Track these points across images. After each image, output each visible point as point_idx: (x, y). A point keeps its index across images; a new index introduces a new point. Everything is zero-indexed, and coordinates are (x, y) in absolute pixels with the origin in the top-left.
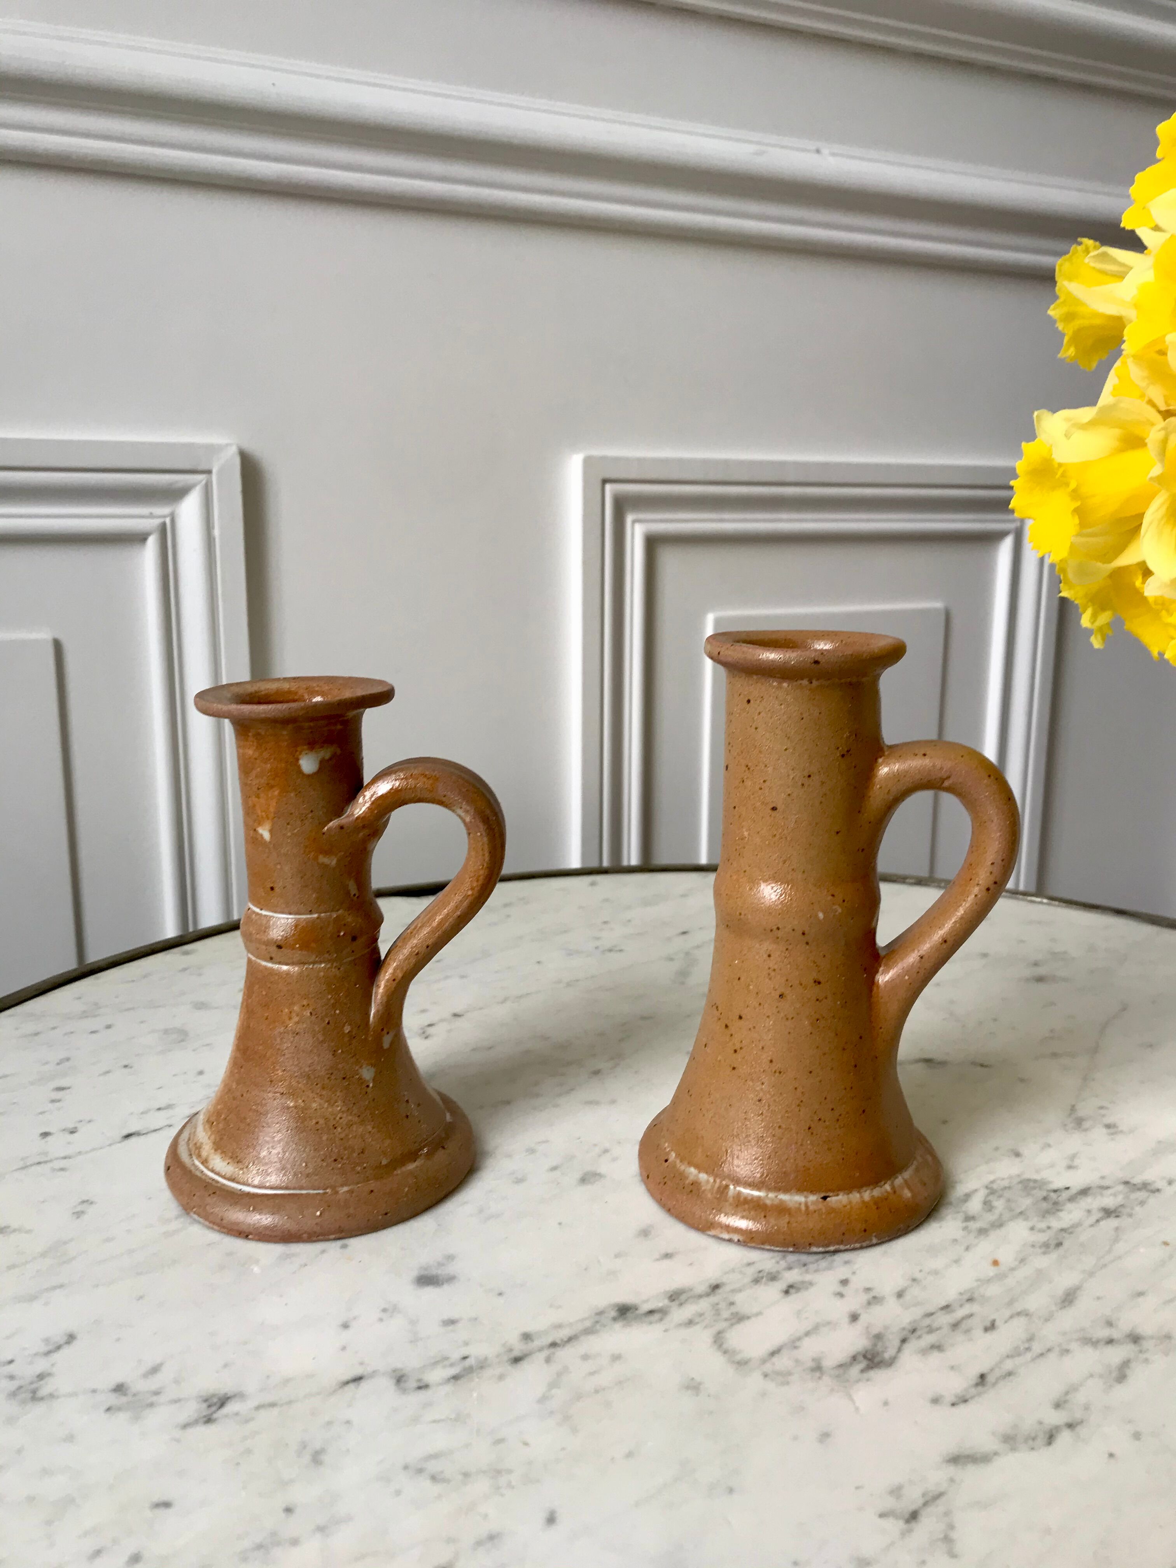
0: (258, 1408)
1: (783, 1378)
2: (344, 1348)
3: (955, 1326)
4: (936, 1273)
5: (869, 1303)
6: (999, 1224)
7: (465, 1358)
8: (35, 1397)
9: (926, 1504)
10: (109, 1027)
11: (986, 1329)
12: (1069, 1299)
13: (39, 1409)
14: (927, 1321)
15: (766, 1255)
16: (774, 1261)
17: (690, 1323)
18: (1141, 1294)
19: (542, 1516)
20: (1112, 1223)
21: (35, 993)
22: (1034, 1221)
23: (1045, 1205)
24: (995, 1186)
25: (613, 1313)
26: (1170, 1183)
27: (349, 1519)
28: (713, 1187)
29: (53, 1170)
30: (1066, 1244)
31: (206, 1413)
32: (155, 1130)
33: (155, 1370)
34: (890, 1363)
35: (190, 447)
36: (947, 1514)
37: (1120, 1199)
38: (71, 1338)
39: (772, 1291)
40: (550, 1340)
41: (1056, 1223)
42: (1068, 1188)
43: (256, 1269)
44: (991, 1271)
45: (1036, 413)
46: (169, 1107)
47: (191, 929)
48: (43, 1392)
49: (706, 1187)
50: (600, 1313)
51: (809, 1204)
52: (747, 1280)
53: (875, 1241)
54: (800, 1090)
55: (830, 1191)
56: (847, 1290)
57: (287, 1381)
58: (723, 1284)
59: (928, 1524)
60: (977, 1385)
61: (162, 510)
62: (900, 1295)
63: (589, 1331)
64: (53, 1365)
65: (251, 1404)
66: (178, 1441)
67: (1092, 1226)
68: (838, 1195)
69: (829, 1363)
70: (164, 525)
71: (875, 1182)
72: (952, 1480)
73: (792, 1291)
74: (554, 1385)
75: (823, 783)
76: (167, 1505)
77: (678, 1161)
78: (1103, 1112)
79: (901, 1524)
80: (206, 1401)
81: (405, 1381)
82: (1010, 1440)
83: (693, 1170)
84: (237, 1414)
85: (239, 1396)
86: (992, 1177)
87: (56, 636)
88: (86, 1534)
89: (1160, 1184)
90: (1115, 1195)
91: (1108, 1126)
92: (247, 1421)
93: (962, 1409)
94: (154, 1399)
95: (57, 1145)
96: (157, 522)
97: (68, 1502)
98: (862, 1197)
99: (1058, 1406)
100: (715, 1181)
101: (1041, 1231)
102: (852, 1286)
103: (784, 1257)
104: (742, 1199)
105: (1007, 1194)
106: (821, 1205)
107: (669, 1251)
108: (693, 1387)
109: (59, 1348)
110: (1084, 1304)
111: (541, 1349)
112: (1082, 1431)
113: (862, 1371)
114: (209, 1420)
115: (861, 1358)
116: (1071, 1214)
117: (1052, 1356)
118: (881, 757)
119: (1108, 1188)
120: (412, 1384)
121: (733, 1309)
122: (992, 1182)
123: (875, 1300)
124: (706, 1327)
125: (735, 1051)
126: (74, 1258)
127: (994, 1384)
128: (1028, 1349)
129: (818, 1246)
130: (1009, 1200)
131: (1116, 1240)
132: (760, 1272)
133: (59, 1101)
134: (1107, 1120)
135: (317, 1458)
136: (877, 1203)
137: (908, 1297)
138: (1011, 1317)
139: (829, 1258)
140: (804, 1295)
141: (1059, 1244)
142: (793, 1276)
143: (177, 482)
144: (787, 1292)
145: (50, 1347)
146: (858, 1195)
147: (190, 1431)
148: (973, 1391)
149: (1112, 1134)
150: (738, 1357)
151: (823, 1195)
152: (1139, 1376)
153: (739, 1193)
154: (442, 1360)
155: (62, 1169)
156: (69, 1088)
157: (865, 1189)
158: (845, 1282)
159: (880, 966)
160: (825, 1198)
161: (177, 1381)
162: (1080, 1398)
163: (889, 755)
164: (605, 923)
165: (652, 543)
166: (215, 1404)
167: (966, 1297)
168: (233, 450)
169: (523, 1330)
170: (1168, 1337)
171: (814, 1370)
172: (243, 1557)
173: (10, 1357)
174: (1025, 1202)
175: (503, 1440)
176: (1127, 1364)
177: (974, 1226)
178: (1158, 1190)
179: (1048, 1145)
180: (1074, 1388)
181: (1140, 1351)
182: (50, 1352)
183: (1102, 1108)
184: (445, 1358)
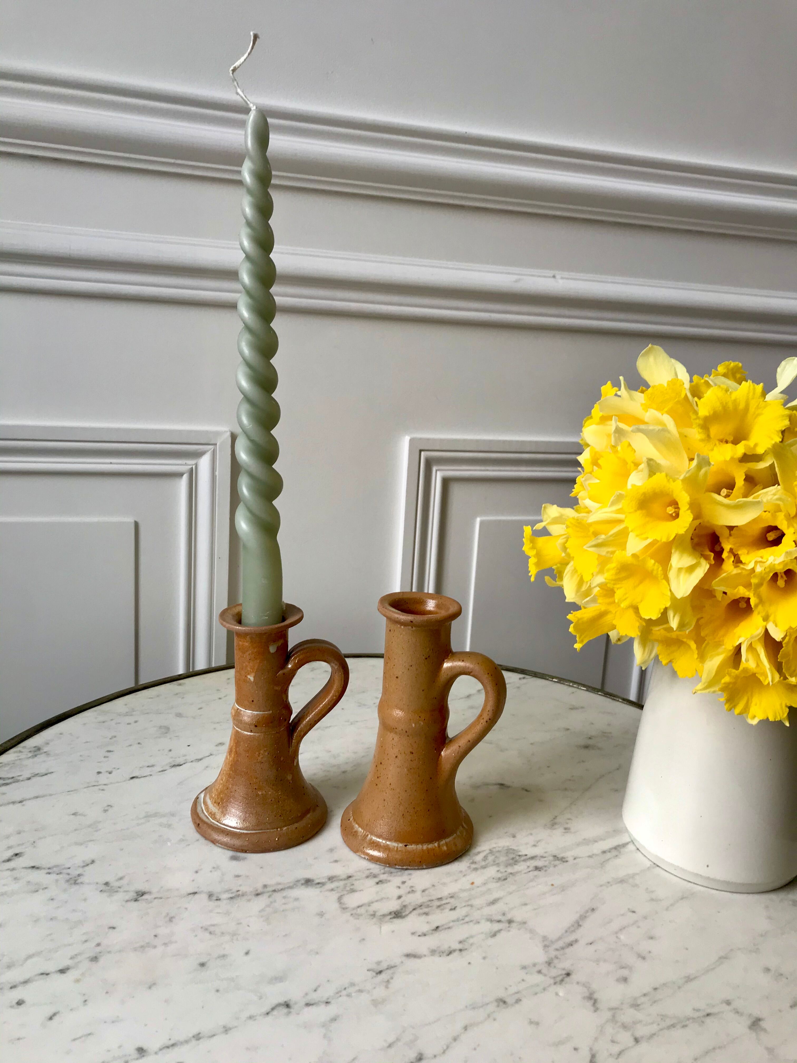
0: (155, 898)
1: (357, 916)
2: (193, 881)
3: (439, 907)
4: (444, 884)
5: (409, 893)
6: (484, 867)
7: (238, 891)
8: (75, 883)
9: (387, 969)
10: (136, 722)
11: (451, 910)
12: (494, 902)
13: (76, 887)
14: (429, 903)
15: (377, 866)
16: (379, 870)
17: (332, 890)
18: (526, 904)
19: (245, 951)
20: (536, 873)
22: (502, 869)
23: (511, 861)
24: (494, 850)
25: (303, 882)
26: (575, 859)
27: (176, 942)
28: (363, 834)
29: (100, 789)
30: (509, 879)
31: (136, 897)
32: (144, 777)
33: (121, 879)
34: (403, 917)
35: (207, 432)
36: (393, 973)
37: (546, 863)
38: (93, 862)
39: (373, 881)
40: (273, 889)
41: (510, 870)
42: (526, 855)
43: (169, 844)
44: (469, 886)
45: (543, 505)
46: (153, 766)
48: (79, 881)
49: (359, 834)
50: (298, 881)
51: (399, 847)
52: (365, 875)
53: (425, 866)
54: (401, 798)
55: (409, 843)
56: (403, 886)
57: (168, 890)
58: (353, 876)
59: (383, 976)
60: (433, 930)
61: (191, 462)
62: (423, 891)
63: (291, 888)
64: (85, 871)
65: (153, 896)
66: (123, 906)
67: (526, 873)
68: (412, 845)
69: (379, 913)
70: (192, 469)
71: (431, 842)
72: (402, 962)
73: (380, 883)
74: (268, 906)
75: (417, 669)
76: (114, 928)
77: (353, 821)
78: (568, 821)
79: (374, 974)
80: (136, 893)
81: (212, 897)
82: (433, 952)
83: (357, 826)
84: (146, 899)
85: (149, 893)
86: (495, 846)
87: (136, 520)
88: (84, 934)
89: (570, 859)
90: (545, 861)
91: (565, 829)
92: (151, 902)
93: (423, 938)
94: (119, 889)
95: (103, 778)
96: (188, 468)
97: (80, 923)
98: (422, 847)
99: (460, 942)
100: (364, 832)
101: (501, 873)
102: (406, 884)
103: (384, 869)
105: (497, 854)
106: (404, 849)
107: (338, 859)
108: (321, 914)
109: (88, 865)
110: (499, 906)
111: (268, 892)
112: (464, 953)
113: (391, 918)
114: (136, 900)
115: (393, 913)
116: (522, 867)
117: (471, 924)
118: (446, 659)
119: (545, 857)
120: (214, 898)
121: (352, 887)
123: (412, 891)
124: (338, 892)
125: (378, 777)
126: (100, 830)
127: (441, 931)
128: (463, 920)
129: (399, 866)
130: (496, 857)
131: (532, 881)
132: (371, 873)
133: (108, 757)
134: (566, 826)
135: (171, 920)
136: (428, 850)
137: (427, 892)
138: (465, 906)
139: (403, 871)
140: (385, 885)
141: (505, 879)
142: (383, 877)
143: (200, 449)
144: (377, 883)
145: (85, 865)
146: (421, 846)
147: (129, 904)
148: (431, 932)
149: (565, 833)
150: (344, 906)
151: (405, 844)
152: (502, 936)
153: (371, 839)
154: (228, 891)
155: (103, 790)
156: (113, 751)
157: (424, 844)
158: (404, 883)
159: (444, 747)
160: (406, 846)
161: (128, 884)
162: (471, 941)
163: (450, 658)
165: (446, 482)
166: (140, 894)
167: (450, 896)
168: (228, 434)
169: (265, 883)
170: (525, 923)
171: (372, 915)
172: (135, 950)
173: (69, 866)
174: (503, 859)
175: (241, 923)
176: (500, 931)
177: (473, 866)
178: (567, 861)
179: (531, 834)
180: (472, 937)
181: (509, 927)
182: (84, 867)
183: (569, 819)
184: (231, 890)
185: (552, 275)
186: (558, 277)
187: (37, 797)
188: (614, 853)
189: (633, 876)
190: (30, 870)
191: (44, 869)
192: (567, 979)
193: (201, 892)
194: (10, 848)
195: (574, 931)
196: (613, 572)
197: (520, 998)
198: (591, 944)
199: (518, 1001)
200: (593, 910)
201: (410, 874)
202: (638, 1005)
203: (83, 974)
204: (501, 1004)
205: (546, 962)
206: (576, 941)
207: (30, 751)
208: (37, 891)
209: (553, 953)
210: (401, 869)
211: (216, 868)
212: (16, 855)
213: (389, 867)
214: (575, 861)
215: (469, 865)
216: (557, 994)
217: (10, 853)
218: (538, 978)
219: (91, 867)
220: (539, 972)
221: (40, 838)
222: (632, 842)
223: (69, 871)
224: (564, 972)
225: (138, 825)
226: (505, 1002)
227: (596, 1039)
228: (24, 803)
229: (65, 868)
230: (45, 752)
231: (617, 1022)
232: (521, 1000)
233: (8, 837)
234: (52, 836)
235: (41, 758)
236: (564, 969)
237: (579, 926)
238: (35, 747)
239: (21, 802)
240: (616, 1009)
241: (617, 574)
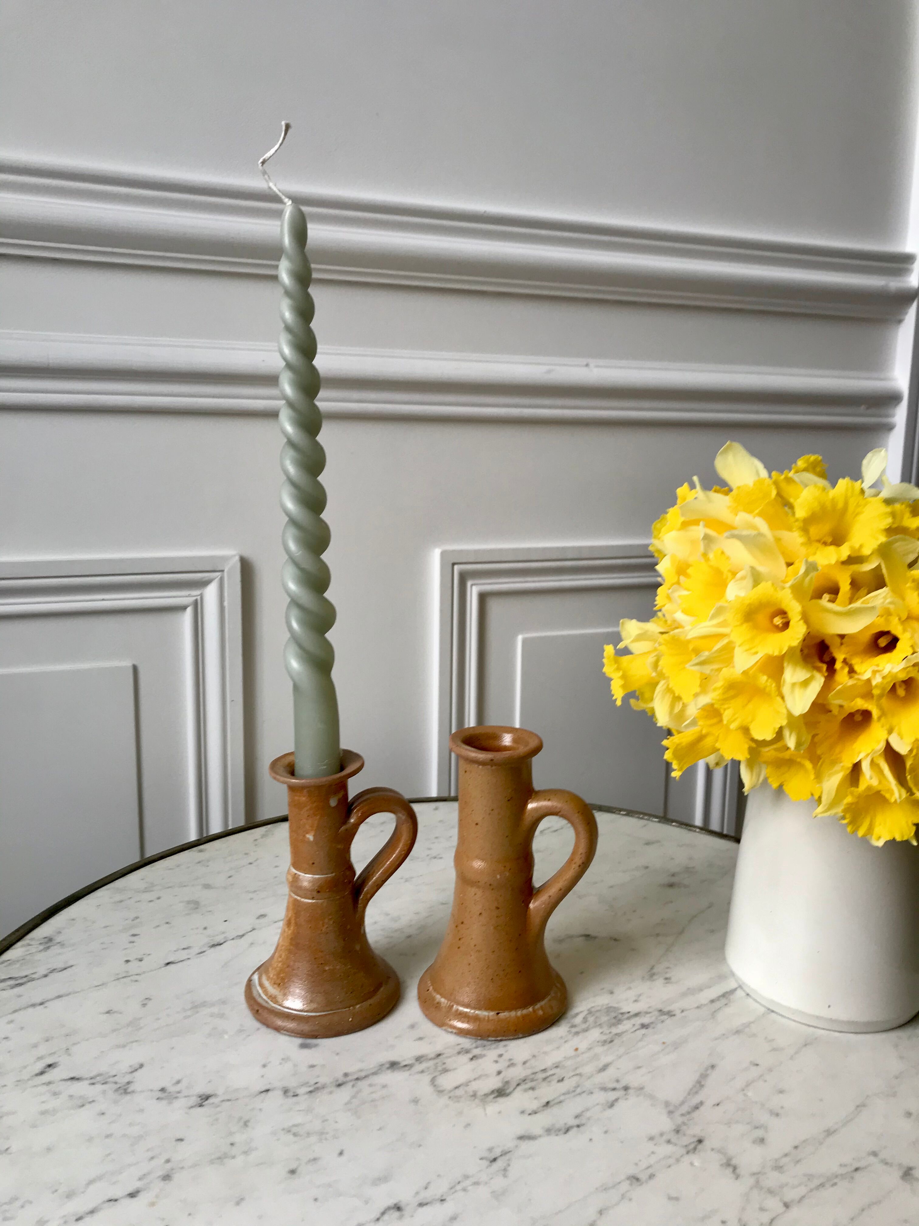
0: (222, 1101)
1: (458, 1099)
2: (263, 1076)
3: (544, 1079)
4: (545, 1053)
5: (509, 1066)
6: (586, 1030)
7: (316, 1083)
8: (126, 1092)
9: (501, 1155)
10: (159, 898)
11: (559, 1081)
12: (604, 1068)
13: (128, 1097)
14: (533, 1076)
15: (468, 1040)
16: (470, 1044)
17: (422, 1072)
18: (639, 1067)
19: (338, 1152)
20: (644, 1031)
21: (121, 875)
22: (605, 1029)
23: (614, 1021)
24: (593, 1010)
25: (388, 1066)
26: (683, 1011)
27: (256, 1149)
28: (446, 1005)
29: (132, 981)
30: (615, 1041)
31: (200, 1102)
32: (182, 961)
33: (178, 1082)
34: (508, 1095)
35: (213, 557)
36: (509, 1160)
37: (653, 1019)
38: (141, 1066)
39: (465, 1058)
40: (355, 1077)
41: (614, 1030)
42: (629, 1012)
43: (226, 1037)
44: (573, 1053)
45: (621, 621)
46: (189, 948)
47: (205, 835)
48: (129, 1090)
49: (442, 1005)
50: (382, 1065)
51: (490, 1016)
52: (456, 1052)
53: (521, 1036)
54: (488, 960)
55: (501, 1010)
56: (501, 1060)
57: (237, 1090)
58: (443, 1054)
59: (500, 1163)
60: (544, 1106)
61: (196, 592)
62: (524, 1063)
63: (375, 1074)
64: (134, 1078)
65: (219, 1099)
66: (187, 1113)
67: (632, 1032)
68: (504, 1012)
69: (481, 1093)
70: (196, 601)
71: (525, 1006)
72: (517, 1146)
73: (474, 1058)
74: (354, 1097)
75: (499, 813)
76: (181, 1140)
77: (433, 992)
78: (668, 970)
79: (487, 1163)
80: (200, 1097)
81: (288, 1093)
82: (549, 1131)
83: (438, 996)
84: (213, 1103)
85: (214, 1095)
86: (593, 1005)
87: (135, 663)
88: (148, 1150)
89: (678, 1012)
90: (651, 1017)
91: (666, 979)
92: (218, 1106)
93: (533, 1116)
94: (178, 1095)
95: (134, 967)
96: (192, 599)
97: (140, 1137)
98: (517, 1014)
99: (577, 1117)
100: (447, 1002)
101: (606, 1034)
102: (504, 1057)
103: (476, 1042)
104: (458, 1012)
105: (598, 1014)
106: (496, 1017)
107: (421, 1036)
108: (416, 1101)
109: (136, 1070)
110: (610, 1071)
111: (351, 1081)
112: (582, 1128)
113: (495, 1098)
114: (201, 1105)
115: (496, 1092)
116: (626, 1026)
117: (584, 1095)
118: (530, 799)
119: (650, 1013)
120: (291, 1094)
121: (444, 1066)
122: (592, 1007)
123: (512, 1065)
124: (429, 1074)
125: (459, 939)
126: (142, 1028)
127: (553, 1106)
128: (574, 1091)
129: (492, 1037)
130: (597, 1017)
131: (641, 1040)
132: (462, 1048)
133: (133, 942)
134: (668, 976)
135: (246, 1124)
136: (524, 1017)
137: (527, 1065)
138: (573, 1076)
139: (497, 1044)
140: (480, 1061)
141: (611, 1041)
142: (477, 1051)
143: (204, 577)
144: (472, 1059)
145: (133, 1070)
146: (515, 1013)
147: (192, 1110)
148: (541, 1109)
149: (666, 983)
150: (440, 1089)
151: (497, 1012)
152: (621, 1105)
153: (458, 1009)
154: (306, 1084)
155: (136, 981)
156: (138, 935)
157: (518, 1010)
158: (501, 1056)
159: (532, 899)
160: (498, 1014)
161: (188, 1088)
162: (588, 1114)
163: (534, 798)
164: (437, 838)
165: (483, 598)
166: (204, 1098)
167: (555, 1066)
168: (237, 557)
169: (346, 1071)
170: (642, 1088)
171: (472, 1096)
172: (212, 1162)
173: (114, 1074)
174: (604, 1019)
175: (327, 1120)
176: (617, 1100)
177: (574, 1030)
178: (674, 1015)
179: (630, 988)
180: (587, 1110)
181: (625, 1095)
182: (132, 1072)
183: (668, 968)
184: (308, 1083)
185: (585, 363)
186: (592, 365)
187: (59, 997)
188: (723, 1001)
189: (748, 1025)
190: (69, 1083)
191: (86, 1079)
192: (700, 1147)
193: (274, 1089)
194: (40, 1058)
195: (696, 1093)
196: (720, 691)
197: (654, 1174)
198: (718, 1105)
199: (652, 1176)
200: (713, 1067)
201: (505, 1046)
202: (781, 1167)
203: (157, 1196)
204: (634, 1181)
205: (674, 1130)
206: (702, 1103)
207: (41, 944)
208: (83, 1106)
209: (679, 1120)
210: (495, 1040)
211: (285, 1059)
212: (50, 1066)
213: (480, 1039)
214: (683, 1014)
215: (568, 1029)
216: (692, 1164)
217: (40, 1066)
218: (670, 1148)
219: (140, 1072)
220: (669, 1142)
221: (74, 1044)
222: (740, 987)
223: (116, 1079)
224: (696, 1139)
225: (186, 1017)
226: (638, 1179)
227: (743, 1209)
228: (46, 1005)
229: (110, 1077)
230: (59, 943)
231: (761, 1188)
232: (654, 1175)
233: (35, 1046)
234: (87, 1040)
235: (55, 950)
236: (694, 1136)
237: (702, 1086)
238: (45, 938)
239: (41, 1004)
240: (758, 1173)
241: (724, 693)
